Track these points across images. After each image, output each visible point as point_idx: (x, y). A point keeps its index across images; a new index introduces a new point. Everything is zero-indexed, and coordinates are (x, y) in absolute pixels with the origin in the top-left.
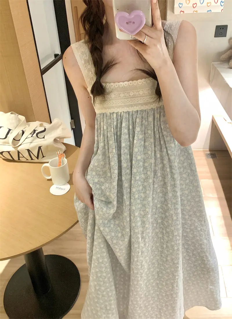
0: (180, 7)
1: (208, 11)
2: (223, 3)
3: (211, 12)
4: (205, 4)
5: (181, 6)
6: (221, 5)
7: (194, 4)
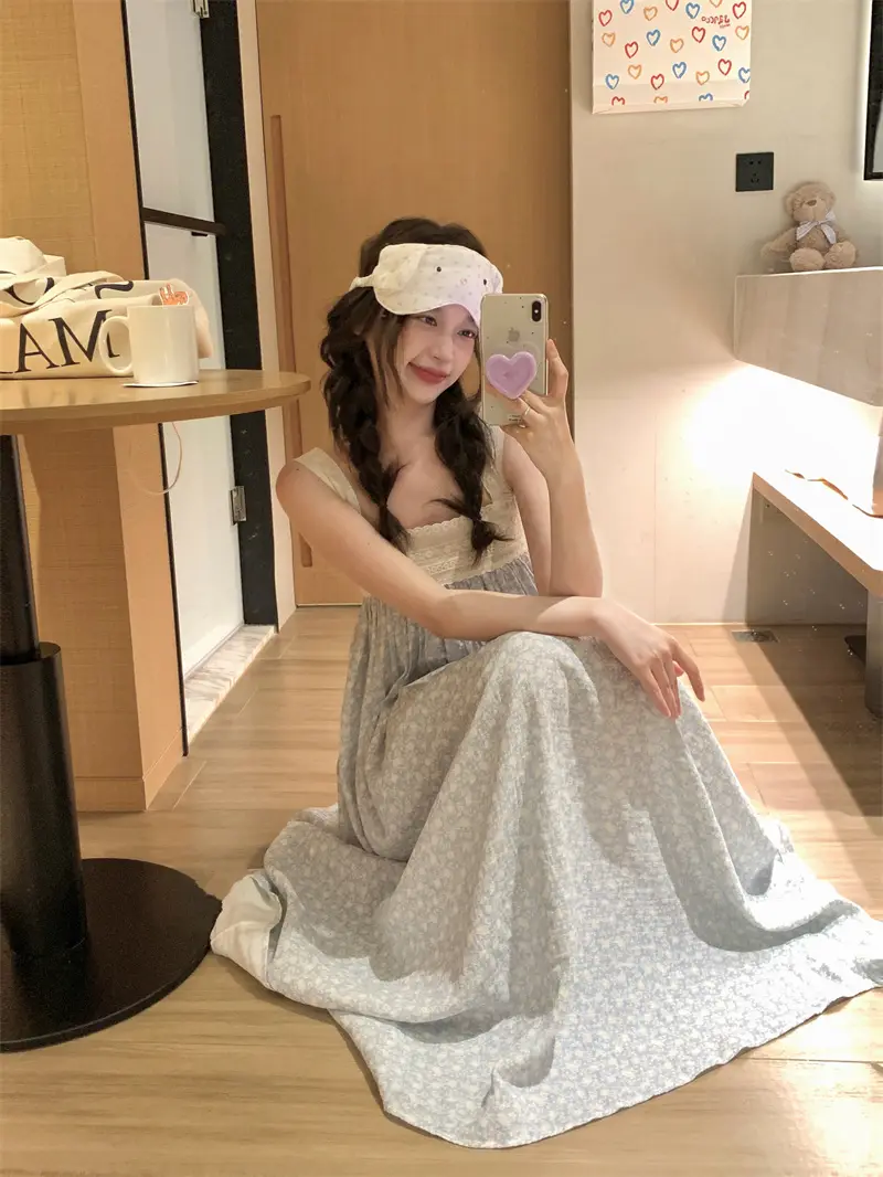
0: (611, 87)
1: (702, 97)
2: (746, 72)
3: (712, 99)
4: (690, 76)
5: (612, 83)
6: (744, 81)
7: (657, 78)
